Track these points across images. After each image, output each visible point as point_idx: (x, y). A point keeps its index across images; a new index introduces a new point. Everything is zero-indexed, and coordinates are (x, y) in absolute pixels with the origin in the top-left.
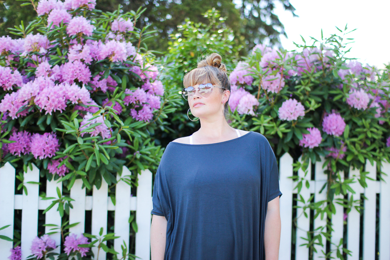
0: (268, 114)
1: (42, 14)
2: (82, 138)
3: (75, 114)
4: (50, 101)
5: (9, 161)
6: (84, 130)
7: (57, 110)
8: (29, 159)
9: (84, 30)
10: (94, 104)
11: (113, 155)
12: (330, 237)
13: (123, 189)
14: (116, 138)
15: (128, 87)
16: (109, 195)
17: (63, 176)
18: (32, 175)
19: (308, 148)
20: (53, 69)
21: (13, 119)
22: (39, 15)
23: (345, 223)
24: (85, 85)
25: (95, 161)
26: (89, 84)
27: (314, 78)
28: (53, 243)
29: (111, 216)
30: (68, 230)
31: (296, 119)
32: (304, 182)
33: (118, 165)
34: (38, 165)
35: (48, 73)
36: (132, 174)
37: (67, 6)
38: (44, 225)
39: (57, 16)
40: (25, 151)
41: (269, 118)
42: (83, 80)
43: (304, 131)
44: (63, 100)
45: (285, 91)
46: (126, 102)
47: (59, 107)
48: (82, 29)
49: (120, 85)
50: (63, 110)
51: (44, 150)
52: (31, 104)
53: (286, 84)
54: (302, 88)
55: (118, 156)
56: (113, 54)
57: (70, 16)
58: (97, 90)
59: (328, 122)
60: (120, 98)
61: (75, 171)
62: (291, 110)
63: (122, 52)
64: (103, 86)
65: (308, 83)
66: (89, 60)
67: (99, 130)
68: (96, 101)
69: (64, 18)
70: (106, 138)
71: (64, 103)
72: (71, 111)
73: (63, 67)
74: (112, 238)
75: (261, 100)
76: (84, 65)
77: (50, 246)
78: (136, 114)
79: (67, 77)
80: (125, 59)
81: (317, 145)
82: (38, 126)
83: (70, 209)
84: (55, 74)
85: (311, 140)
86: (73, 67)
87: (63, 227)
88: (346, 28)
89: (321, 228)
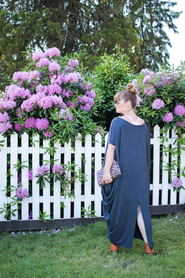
0: (147, 106)
1: (35, 60)
2: (61, 121)
3: (56, 109)
4: (45, 103)
5: (25, 131)
6: (61, 116)
7: (48, 108)
8: (35, 130)
9: (57, 69)
10: (64, 104)
11: (75, 128)
12: (179, 166)
13: (78, 143)
14: (76, 120)
15: (79, 94)
16: (72, 146)
17: (51, 138)
18: (36, 138)
20: (44, 88)
21: (28, 112)
22: (33, 61)
24: (60, 95)
25: (67, 131)
27: (170, 88)
28: (47, 168)
29: (73, 156)
30: (53, 163)
31: (160, 108)
32: (165, 139)
33: (76, 132)
34: (40, 133)
35: (42, 90)
36: (82, 136)
38: (42, 161)
40: (33, 126)
41: (148, 108)
42: (58, 93)
43: (165, 114)
44: (51, 103)
45: (156, 94)
46: (78, 102)
47: (49, 106)
49: (75, 94)
50: (51, 107)
51: (43, 126)
52: (36, 105)
53: (156, 91)
54: (164, 93)
55: (77, 128)
56: (72, 79)
57: (49, 61)
58: (65, 97)
59: (177, 109)
60: (76, 101)
61: (57, 135)
62: (158, 104)
63: (76, 79)
64: (67, 94)
65: (166, 91)
66: (60, 83)
67: (68, 116)
68: (65, 102)
69: (47, 62)
70: (71, 120)
72: (54, 108)
73: (48, 86)
74: (74, 166)
75: (143, 99)
76: (59, 85)
77: (46, 170)
78: (83, 108)
79: (51, 92)
80: (77, 81)
81: (171, 121)
82: (39, 115)
83: (55, 153)
84: (45, 90)
85: (168, 118)
86: (54, 87)
87: (51, 162)
89: (174, 161)
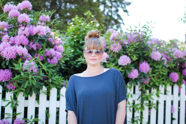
0: (113, 62)
1: (6, 12)
2: (23, 72)
3: (20, 60)
4: (8, 54)
6: (24, 68)
9: (26, 20)
10: (30, 56)
11: (38, 80)
12: (142, 121)
13: (43, 97)
14: (40, 72)
15: (46, 48)
16: (36, 99)
17: (14, 90)
19: (132, 78)
20: (10, 38)
22: (4, 12)
23: (149, 114)
24: (26, 47)
25: (29, 83)
26: (28, 46)
27: (136, 45)
28: (8, 122)
29: (37, 110)
30: (15, 117)
31: (126, 65)
32: (130, 95)
33: (41, 85)
34: (2, 84)
35: (8, 40)
36: (48, 90)
37: (18, 8)
38: (4, 114)
39: (13, 13)
41: (114, 64)
42: (24, 44)
43: (130, 70)
44: (14, 54)
45: (122, 51)
46: (45, 55)
47: (12, 57)
48: (25, 19)
49: (42, 47)
50: (14, 58)
51: (5, 78)
53: (122, 48)
54: (130, 50)
55: (41, 81)
56: (39, 32)
57: (19, 13)
58: (31, 49)
59: (142, 66)
60: (42, 53)
61: (19, 88)
62: (124, 60)
63: (44, 31)
64: (34, 47)
65: (132, 48)
66: (28, 34)
67: (32, 68)
68: (31, 54)
69: (17, 14)
70: (35, 72)
71: (15, 55)
72: (18, 59)
73: (15, 37)
74: (37, 120)
75: (110, 55)
76: (26, 37)
78: (50, 61)
79: (17, 42)
80: (45, 34)
81: (136, 77)
82: (2, 66)
83: (17, 106)
84: (11, 41)
85: (134, 75)
86: (20, 38)
87: (13, 115)
88: (151, 22)
89: (137, 117)
